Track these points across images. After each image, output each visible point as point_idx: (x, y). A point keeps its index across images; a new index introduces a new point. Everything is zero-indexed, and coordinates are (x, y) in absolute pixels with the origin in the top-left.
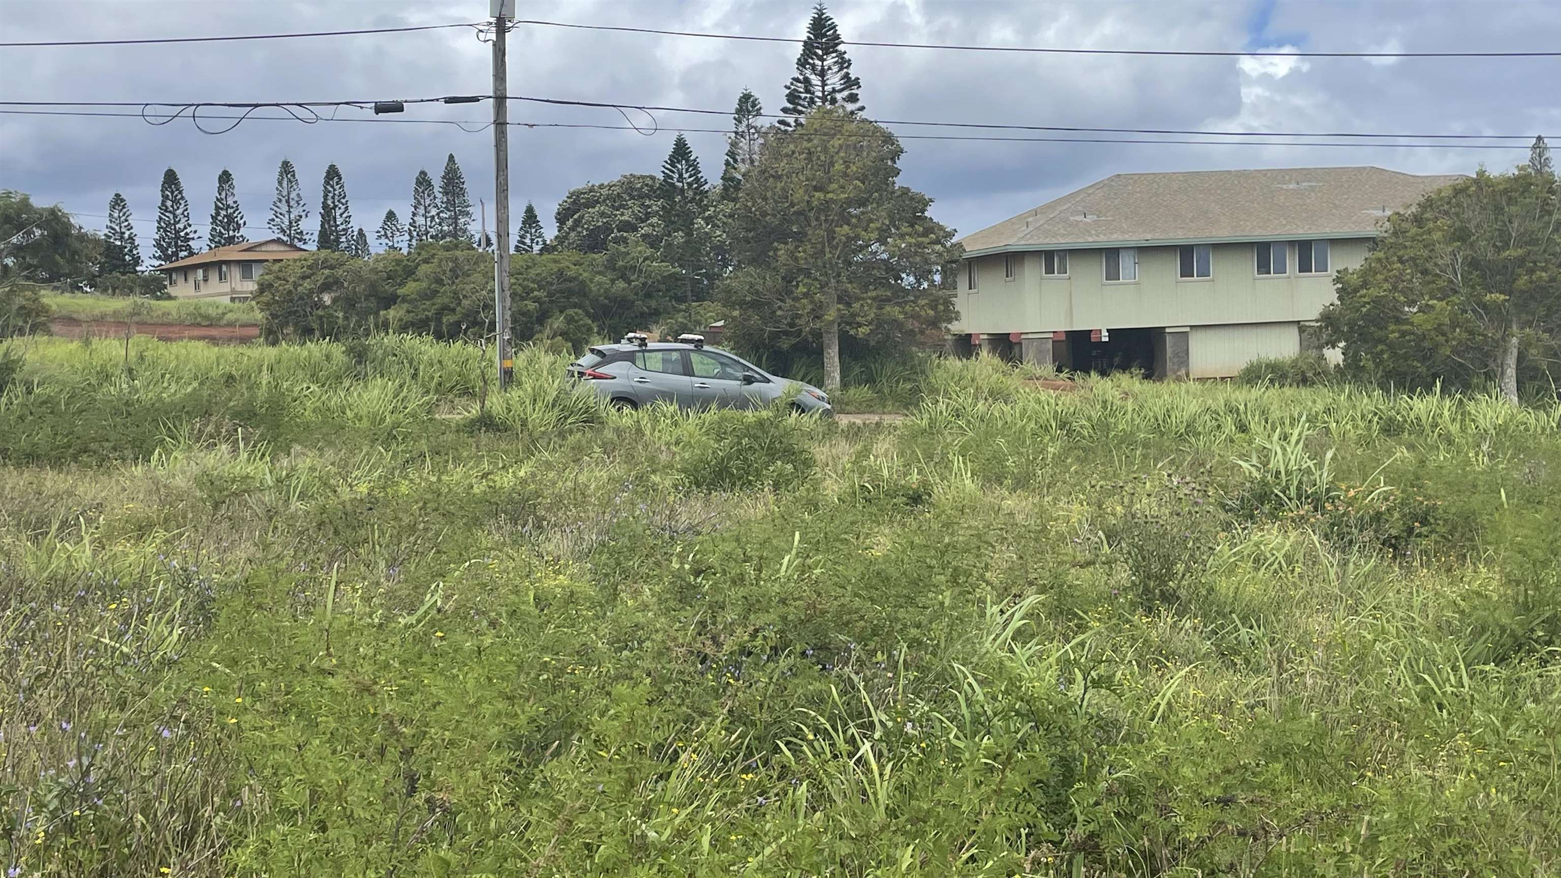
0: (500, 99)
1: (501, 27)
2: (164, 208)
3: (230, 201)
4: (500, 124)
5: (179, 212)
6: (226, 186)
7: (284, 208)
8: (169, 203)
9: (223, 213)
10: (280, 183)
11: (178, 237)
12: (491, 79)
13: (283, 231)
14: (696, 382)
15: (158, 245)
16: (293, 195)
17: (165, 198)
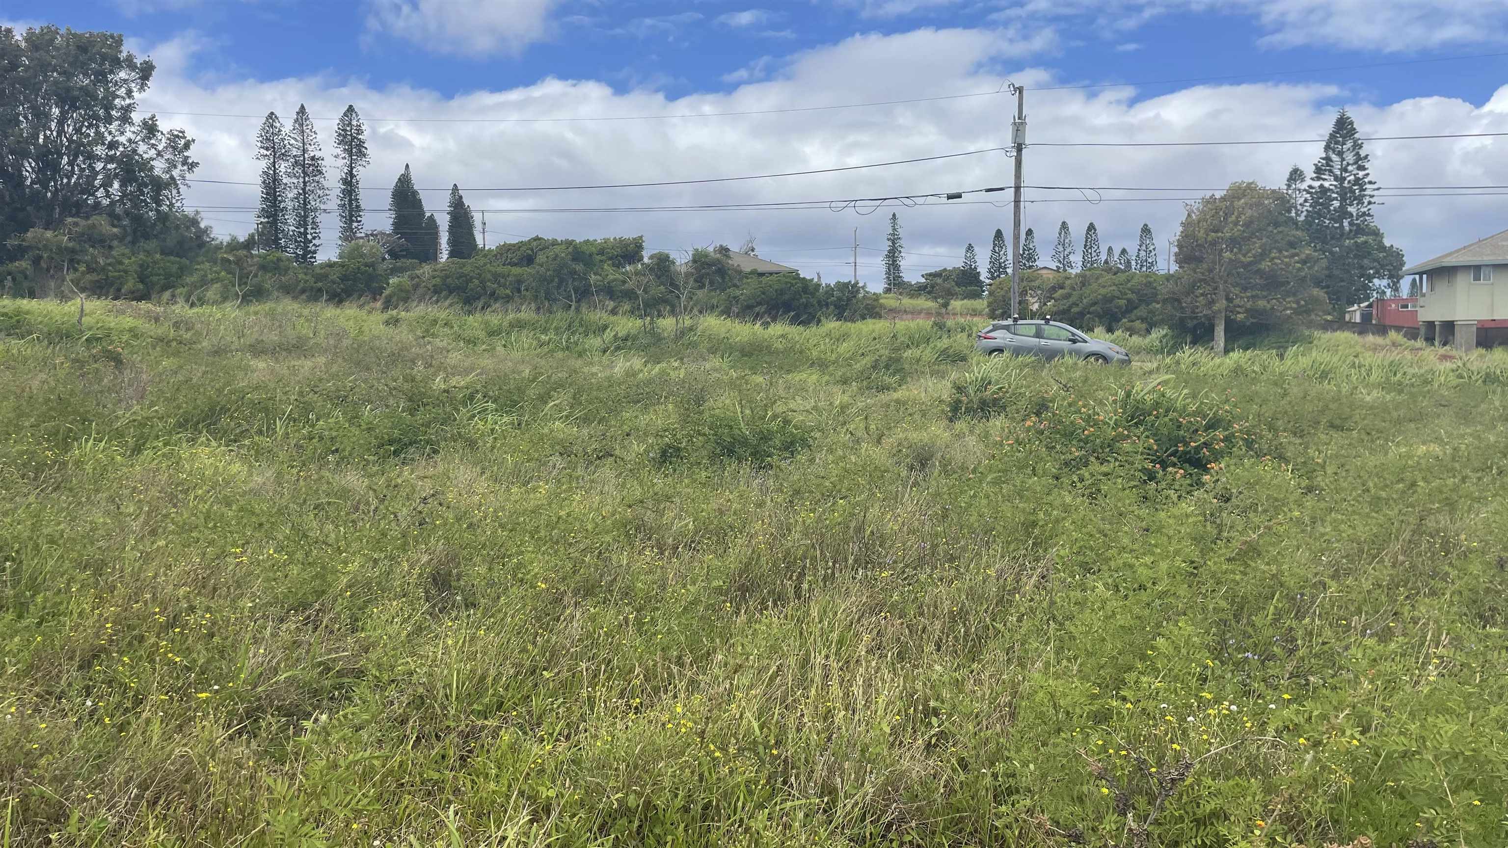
0: (1018, 188)
1: (1019, 148)
2: (994, 251)
3: (1031, 246)
4: (1017, 202)
5: (1002, 253)
6: (1030, 237)
7: (1061, 249)
8: (997, 249)
9: (1027, 252)
10: (1060, 234)
11: (1000, 267)
12: (1013, 177)
13: (1060, 262)
14: (1043, 342)
15: (990, 272)
16: (1067, 241)
17: (995, 245)
